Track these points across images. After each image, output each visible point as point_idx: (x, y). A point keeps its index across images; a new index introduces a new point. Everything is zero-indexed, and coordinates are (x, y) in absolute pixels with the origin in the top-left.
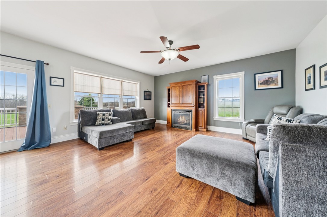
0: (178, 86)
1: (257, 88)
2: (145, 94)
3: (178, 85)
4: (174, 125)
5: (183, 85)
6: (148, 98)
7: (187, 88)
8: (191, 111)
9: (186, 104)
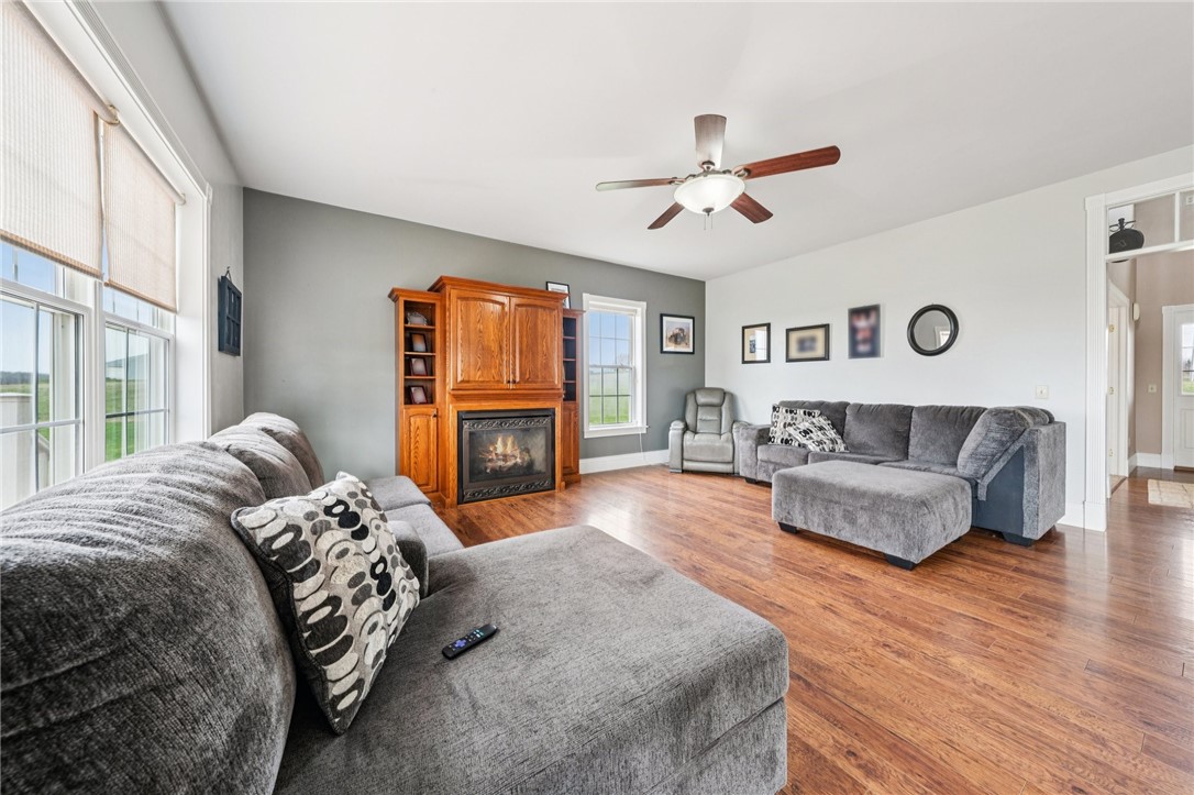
7: (537, 317)
8: (549, 414)
9: (534, 386)
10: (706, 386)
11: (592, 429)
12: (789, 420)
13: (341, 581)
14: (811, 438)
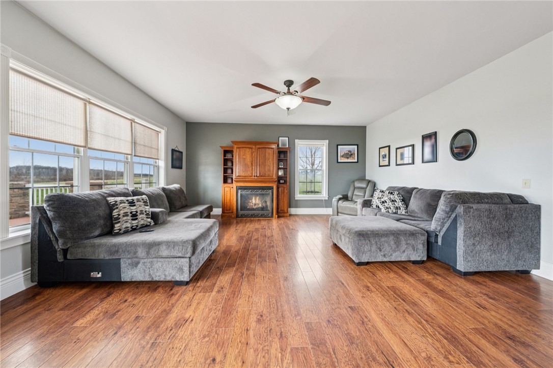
0: (249, 148)
1: (339, 161)
2: (174, 157)
3: (249, 146)
4: (240, 213)
5: (258, 146)
6: (177, 165)
7: (266, 152)
8: (271, 188)
9: (264, 178)
10: (367, 178)
11: (299, 196)
12: (380, 196)
13: (122, 212)
14: (384, 205)
